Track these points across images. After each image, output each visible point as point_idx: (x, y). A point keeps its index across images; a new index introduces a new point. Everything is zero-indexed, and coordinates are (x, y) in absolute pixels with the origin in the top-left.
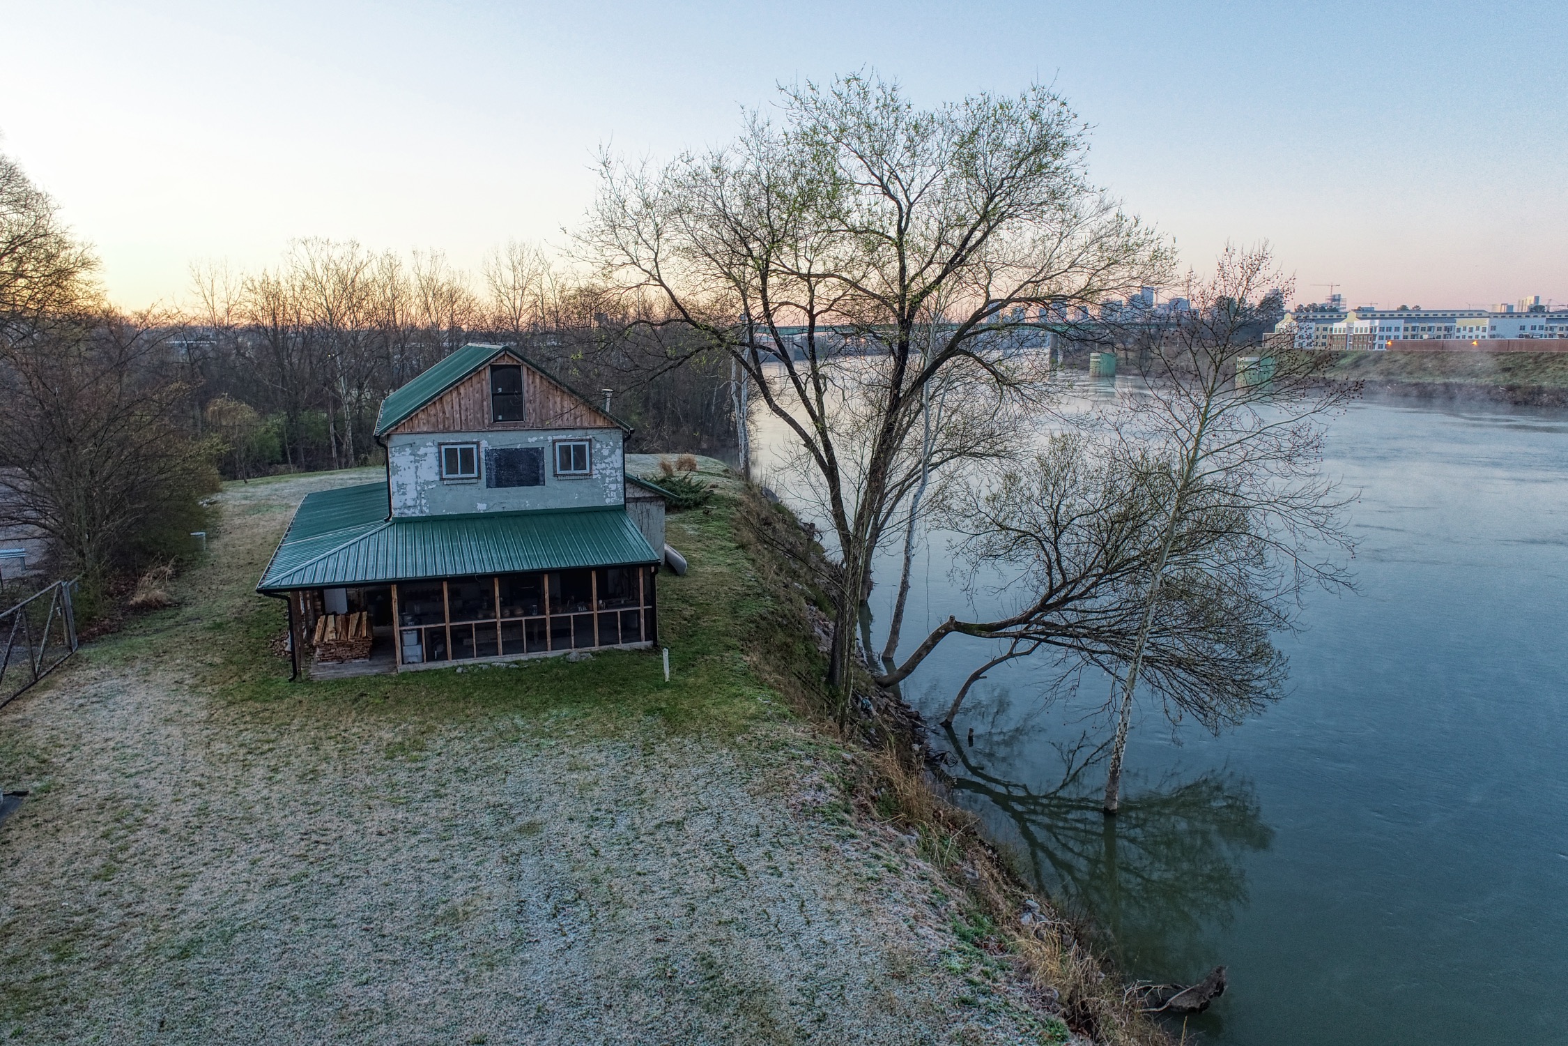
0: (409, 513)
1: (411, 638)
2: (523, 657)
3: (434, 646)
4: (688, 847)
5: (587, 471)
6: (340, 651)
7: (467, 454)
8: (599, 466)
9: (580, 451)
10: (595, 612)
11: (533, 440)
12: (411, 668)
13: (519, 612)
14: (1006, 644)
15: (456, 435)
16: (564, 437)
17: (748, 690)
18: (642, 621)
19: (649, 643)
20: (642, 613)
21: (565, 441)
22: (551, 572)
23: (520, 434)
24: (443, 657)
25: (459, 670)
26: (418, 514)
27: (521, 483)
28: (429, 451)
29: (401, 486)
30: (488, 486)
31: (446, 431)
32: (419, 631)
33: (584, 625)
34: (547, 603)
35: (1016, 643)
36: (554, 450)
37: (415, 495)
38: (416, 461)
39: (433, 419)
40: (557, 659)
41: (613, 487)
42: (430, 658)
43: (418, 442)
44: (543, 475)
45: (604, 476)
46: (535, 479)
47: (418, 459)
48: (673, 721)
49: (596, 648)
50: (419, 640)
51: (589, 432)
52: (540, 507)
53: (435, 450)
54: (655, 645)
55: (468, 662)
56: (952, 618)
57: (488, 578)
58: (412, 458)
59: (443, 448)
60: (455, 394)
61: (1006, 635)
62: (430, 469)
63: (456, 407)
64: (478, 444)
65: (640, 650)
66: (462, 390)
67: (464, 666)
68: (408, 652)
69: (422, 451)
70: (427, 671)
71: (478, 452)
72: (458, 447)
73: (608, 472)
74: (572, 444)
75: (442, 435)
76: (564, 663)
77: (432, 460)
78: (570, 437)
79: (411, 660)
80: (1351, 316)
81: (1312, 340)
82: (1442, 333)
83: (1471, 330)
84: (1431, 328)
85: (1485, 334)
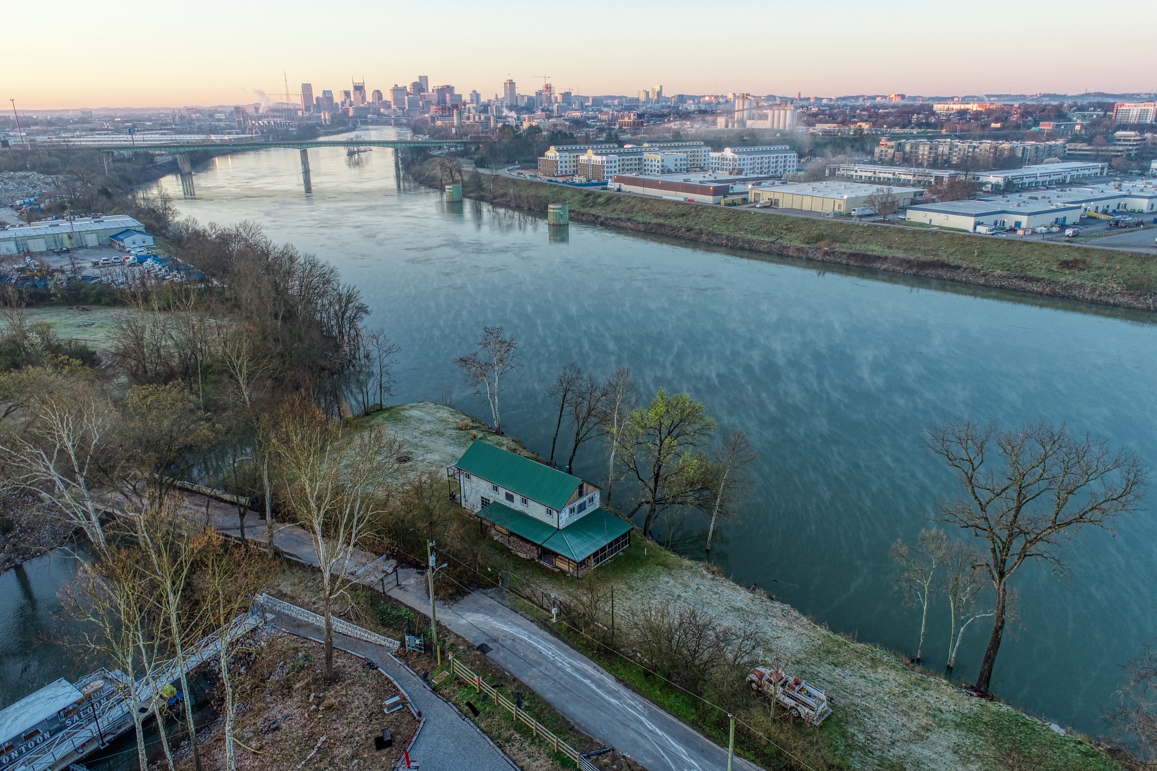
2: (610, 557)
5: (594, 502)
7: (574, 509)
9: (592, 498)
10: (621, 542)
11: (585, 499)
15: (572, 504)
16: (590, 496)
19: (629, 545)
20: (628, 539)
25: (603, 565)
26: (565, 526)
27: (583, 511)
30: (577, 514)
33: (619, 546)
34: (614, 544)
36: (588, 500)
37: (565, 522)
39: (569, 502)
40: (617, 555)
41: (598, 503)
43: (566, 509)
44: (586, 507)
48: (665, 566)
49: (621, 550)
52: (585, 514)
53: (569, 510)
55: (602, 562)
58: (565, 513)
62: (567, 515)
63: (572, 498)
66: (574, 494)
71: (576, 507)
72: (572, 507)
73: (597, 500)
75: (569, 506)
80: (590, 151)
81: (567, 164)
82: (637, 162)
83: (652, 161)
84: (631, 159)
85: (659, 164)
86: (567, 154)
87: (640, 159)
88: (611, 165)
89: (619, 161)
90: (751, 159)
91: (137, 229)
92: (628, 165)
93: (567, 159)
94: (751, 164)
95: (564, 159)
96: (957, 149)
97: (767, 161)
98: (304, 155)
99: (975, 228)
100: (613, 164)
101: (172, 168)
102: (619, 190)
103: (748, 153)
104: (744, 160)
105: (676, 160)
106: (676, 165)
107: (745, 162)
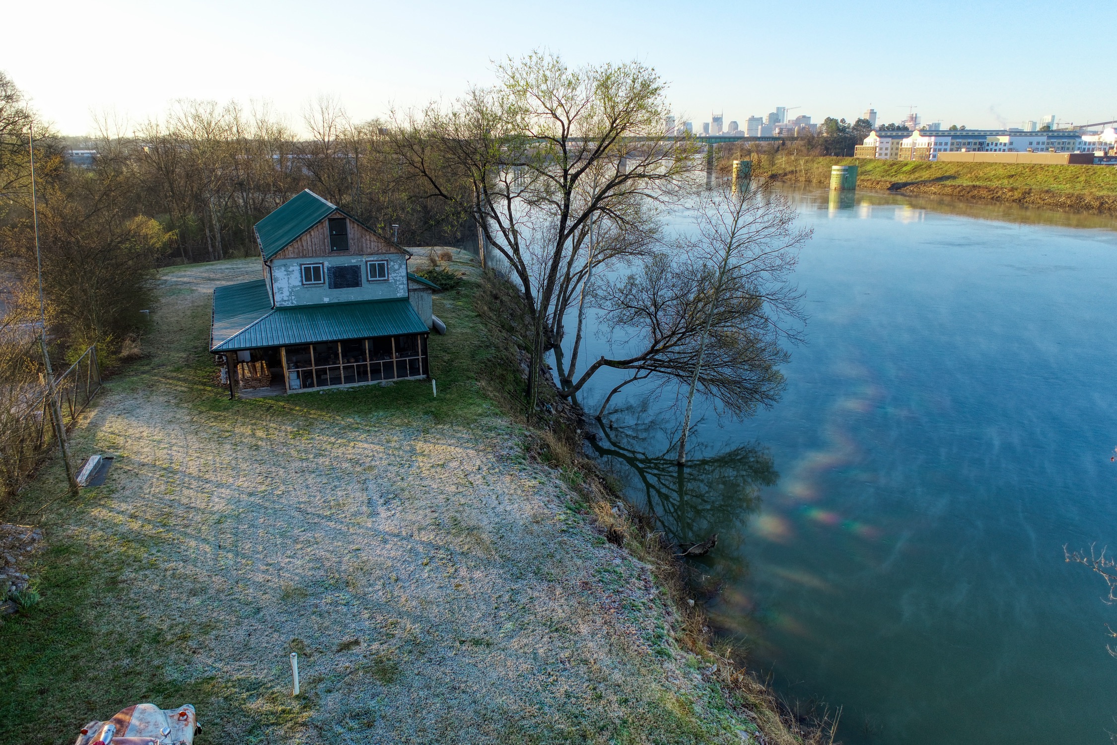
0: (285, 304)
1: (294, 376)
2: (356, 385)
3: (306, 379)
4: (446, 475)
5: (386, 278)
6: (254, 383)
7: (317, 270)
8: (393, 275)
9: (381, 267)
10: (394, 360)
11: (354, 261)
12: (295, 392)
13: (353, 360)
14: (633, 372)
15: (310, 259)
16: (372, 259)
17: (478, 401)
18: (421, 364)
19: (425, 376)
20: (420, 359)
21: (373, 261)
22: (368, 338)
23: (347, 257)
24: (312, 385)
25: (321, 393)
26: (290, 305)
27: (348, 286)
28: (295, 269)
29: (280, 289)
30: (330, 288)
31: (304, 256)
32: (298, 372)
33: (388, 366)
34: (368, 355)
35: (638, 371)
36: (367, 266)
37: (288, 294)
38: (288, 275)
39: (296, 251)
40: (375, 386)
41: (401, 287)
42: (305, 386)
43: (288, 264)
44: (361, 281)
45: (396, 281)
46: (356, 283)
47: (289, 273)
48: (438, 418)
49: (396, 379)
50: (298, 377)
51: (387, 255)
52: (359, 299)
53: (298, 268)
54: (428, 377)
55: (325, 388)
56: (602, 357)
57: (335, 342)
58: (285, 273)
59: (303, 266)
60: (308, 236)
61: (633, 367)
62: (296, 279)
63: (309, 243)
64: (322, 264)
65: (420, 380)
66: (312, 233)
67: (323, 390)
68: (293, 383)
69: (291, 269)
70: (304, 394)
71: (323, 269)
72: (312, 266)
73: (398, 278)
74: (377, 263)
75: (302, 259)
76: (378, 387)
77: (297, 274)
78: (375, 259)
79: (294, 387)
80: (916, 134)
81: (888, 152)
83: (996, 145)
86: (890, 140)
87: (981, 144)
89: (952, 144)
93: (889, 146)
95: (885, 145)
100: (943, 147)
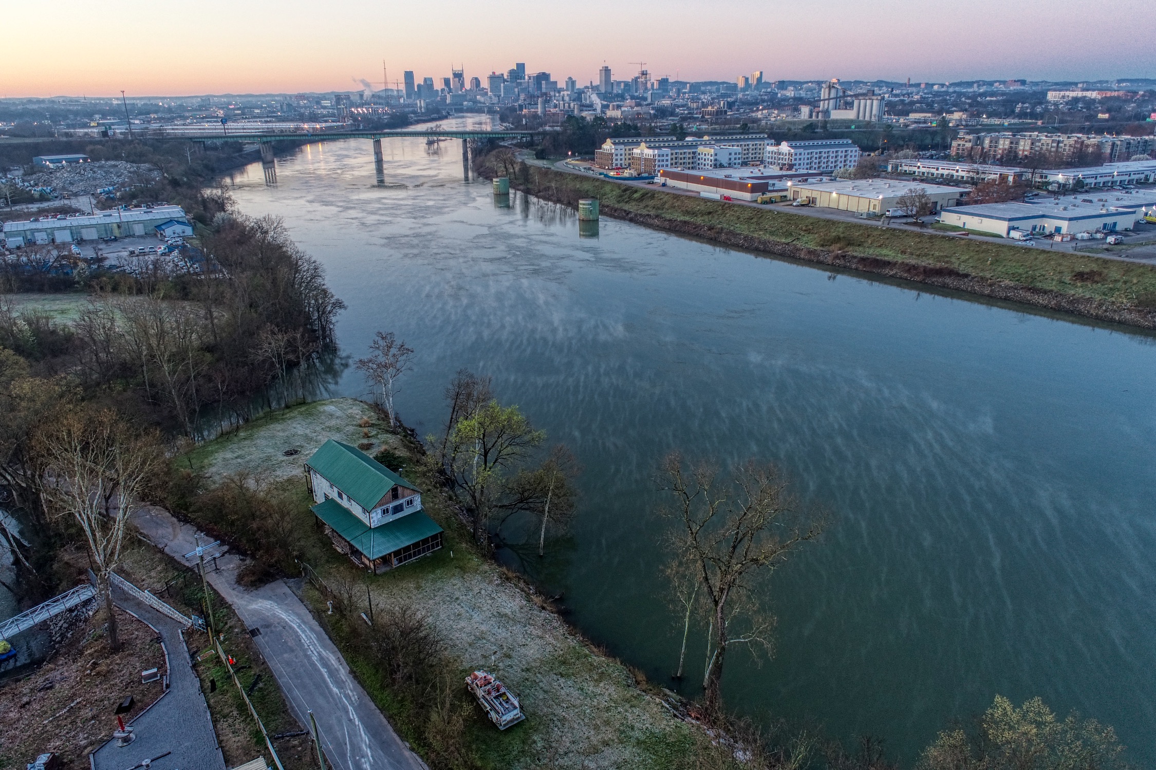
1: (395, 560)
2: (417, 557)
5: (413, 505)
6: (378, 566)
8: (416, 503)
9: (411, 501)
10: (430, 544)
11: (401, 502)
12: (396, 566)
15: (385, 506)
16: (408, 499)
17: (470, 557)
19: (441, 547)
20: (440, 541)
22: (422, 540)
23: (398, 501)
24: (402, 562)
26: (378, 526)
27: (399, 512)
29: (374, 521)
30: (392, 515)
32: (397, 558)
33: (428, 547)
34: (421, 545)
36: (406, 502)
37: (377, 522)
39: (380, 504)
40: (424, 556)
41: (419, 506)
42: (399, 563)
44: (404, 509)
48: (463, 570)
49: (431, 551)
51: (413, 496)
52: (403, 515)
57: (410, 545)
58: (376, 514)
59: (382, 510)
61: (510, 509)
62: (380, 516)
63: (385, 500)
64: (389, 506)
66: (386, 496)
67: (406, 563)
68: (395, 563)
69: (378, 512)
70: (400, 566)
71: (390, 509)
72: (385, 509)
75: (382, 507)
76: (427, 557)
80: (643, 145)
81: (623, 157)
82: (691, 155)
83: (705, 155)
84: (685, 153)
85: (712, 158)
86: (622, 147)
87: (694, 153)
88: (663, 158)
89: (672, 154)
90: (808, 154)
91: (180, 220)
92: (681, 159)
93: (623, 152)
94: (808, 159)
95: (619, 152)
96: (1040, 144)
97: (826, 155)
98: (378, 143)
99: (1008, 233)
100: (665, 158)
101: (256, 157)
102: (664, 185)
103: (805, 147)
104: (800, 154)
105: (730, 154)
106: (730, 159)
107: (802, 157)
